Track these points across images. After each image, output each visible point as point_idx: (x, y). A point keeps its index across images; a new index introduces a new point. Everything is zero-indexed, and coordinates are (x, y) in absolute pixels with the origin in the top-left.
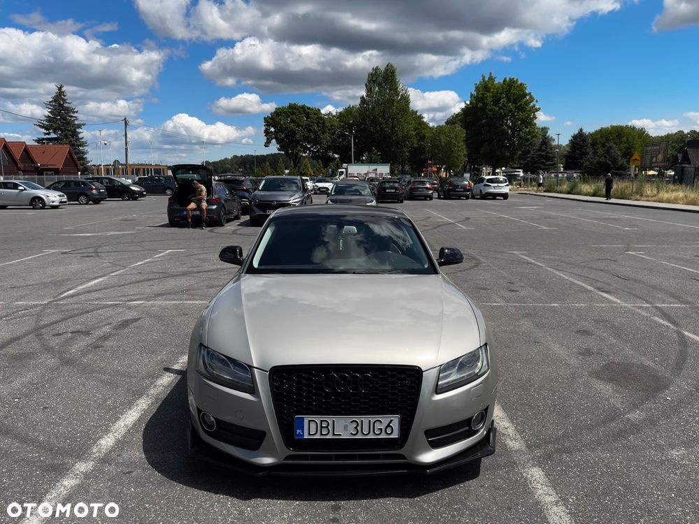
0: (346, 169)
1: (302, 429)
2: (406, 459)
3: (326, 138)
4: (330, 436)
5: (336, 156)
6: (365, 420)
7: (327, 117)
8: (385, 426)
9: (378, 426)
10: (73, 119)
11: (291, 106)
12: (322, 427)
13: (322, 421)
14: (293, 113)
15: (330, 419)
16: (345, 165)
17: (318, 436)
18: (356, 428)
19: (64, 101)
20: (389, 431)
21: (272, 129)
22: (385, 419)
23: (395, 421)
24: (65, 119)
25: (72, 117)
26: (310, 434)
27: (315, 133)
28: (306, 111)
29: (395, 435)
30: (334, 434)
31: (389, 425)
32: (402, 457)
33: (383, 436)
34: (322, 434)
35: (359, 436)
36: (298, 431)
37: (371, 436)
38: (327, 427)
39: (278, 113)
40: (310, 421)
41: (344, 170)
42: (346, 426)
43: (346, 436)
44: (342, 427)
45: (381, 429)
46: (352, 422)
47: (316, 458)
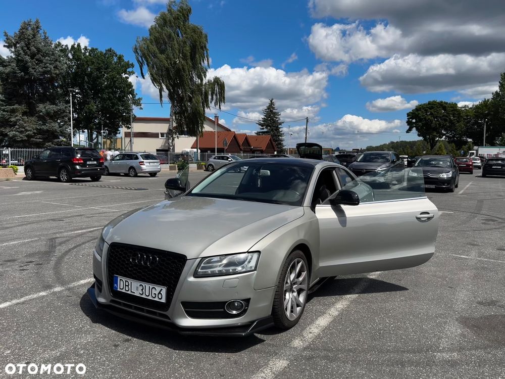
0: (477, 151)
1: (117, 284)
2: (170, 319)
3: (461, 126)
4: (129, 292)
5: (470, 140)
6: (148, 286)
7: (463, 109)
8: (156, 292)
9: (154, 291)
10: (277, 120)
11: (429, 103)
12: (126, 285)
13: (126, 281)
14: (431, 108)
15: (130, 281)
16: (476, 147)
17: (124, 291)
18: (142, 290)
19: (274, 108)
20: (160, 297)
21: (414, 121)
22: (158, 288)
23: (164, 291)
24: (273, 120)
25: (277, 118)
26: (120, 289)
27: (451, 121)
28: (442, 105)
29: (163, 300)
30: (131, 292)
31: (160, 293)
32: (167, 317)
33: (156, 299)
34: (126, 290)
35: (144, 296)
36: (115, 285)
37: (150, 298)
38: (128, 286)
39: (418, 109)
40: (120, 280)
41: (474, 152)
42: (137, 288)
43: (137, 294)
44: (135, 288)
45: (156, 294)
46: (140, 285)
47: (125, 305)
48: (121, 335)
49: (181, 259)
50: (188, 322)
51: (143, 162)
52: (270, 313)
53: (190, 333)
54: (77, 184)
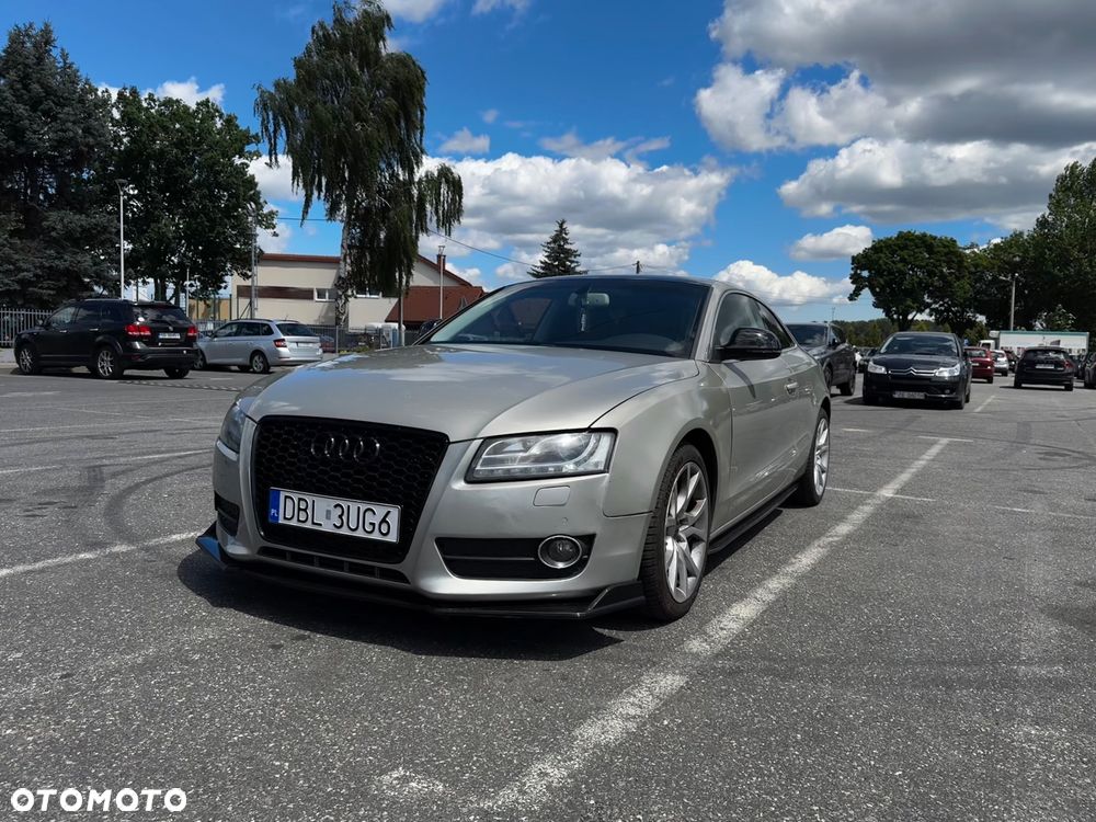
0: (997, 340)
1: (277, 508)
2: (408, 582)
3: (964, 287)
4: (308, 525)
5: (981, 318)
6: (354, 507)
7: (968, 252)
8: (377, 521)
9: (369, 518)
10: (573, 265)
11: (901, 236)
12: (299, 509)
13: (300, 499)
14: (905, 247)
15: (309, 498)
16: (994, 333)
17: (294, 523)
18: (341, 516)
20: (384, 530)
21: (866, 274)
22: (380, 510)
23: (394, 515)
24: (564, 266)
25: (572, 262)
26: (285, 518)
27: (942, 277)
28: (926, 243)
29: (393, 538)
30: (313, 523)
31: (384, 521)
32: (401, 577)
33: (376, 536)
34: (299, 521)
35: (344, 531)
36: (273, 511)
37: (360, 534)
38: (305, 510)
39: (878, 248)
40: (286, 497)
41: (991, 342)
42: (328, 512)
43: (327, 527)
44: (324, 513)
45: (373, 524)
46: (336, 506)
47: (296, 557)
48: (285, 628)
49: (437, 443)
50: (450, 585)
51: (283, 340)
52: (636, 576)
53: (456, 610)
54: (136, 382)
